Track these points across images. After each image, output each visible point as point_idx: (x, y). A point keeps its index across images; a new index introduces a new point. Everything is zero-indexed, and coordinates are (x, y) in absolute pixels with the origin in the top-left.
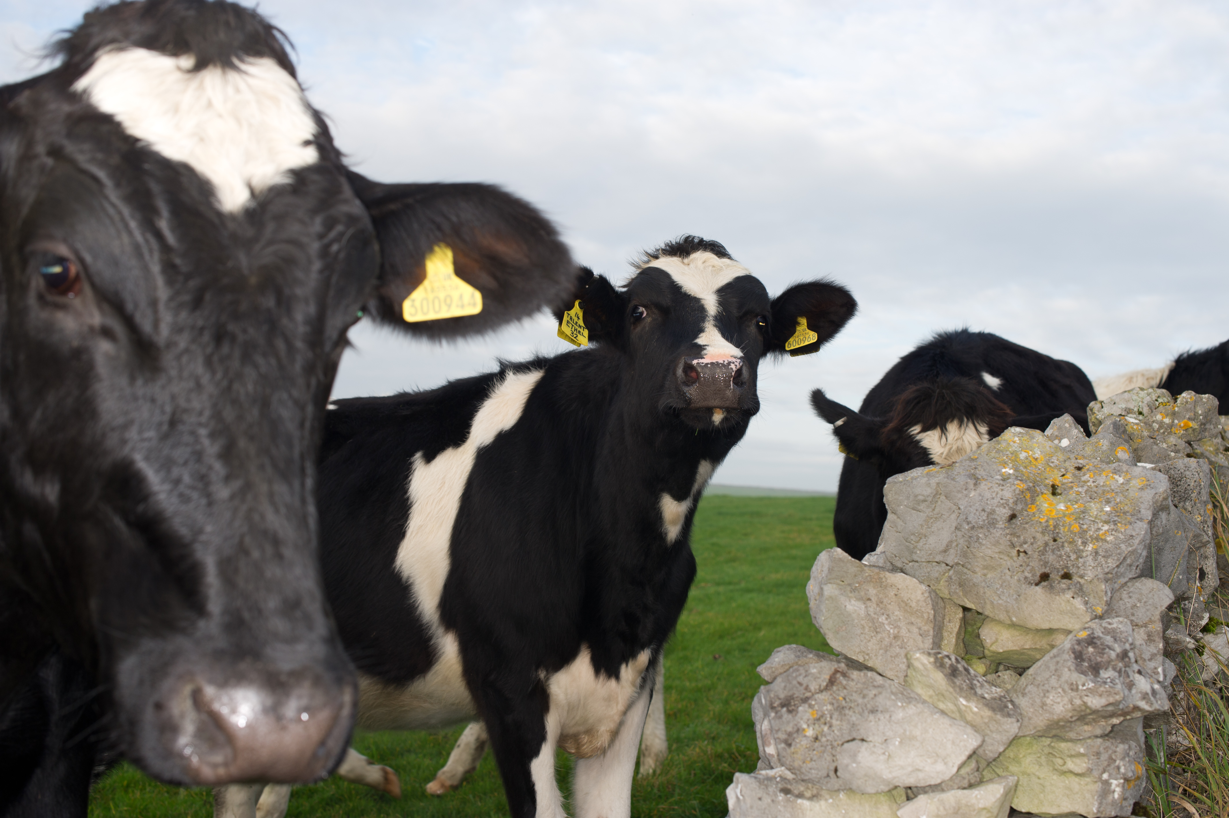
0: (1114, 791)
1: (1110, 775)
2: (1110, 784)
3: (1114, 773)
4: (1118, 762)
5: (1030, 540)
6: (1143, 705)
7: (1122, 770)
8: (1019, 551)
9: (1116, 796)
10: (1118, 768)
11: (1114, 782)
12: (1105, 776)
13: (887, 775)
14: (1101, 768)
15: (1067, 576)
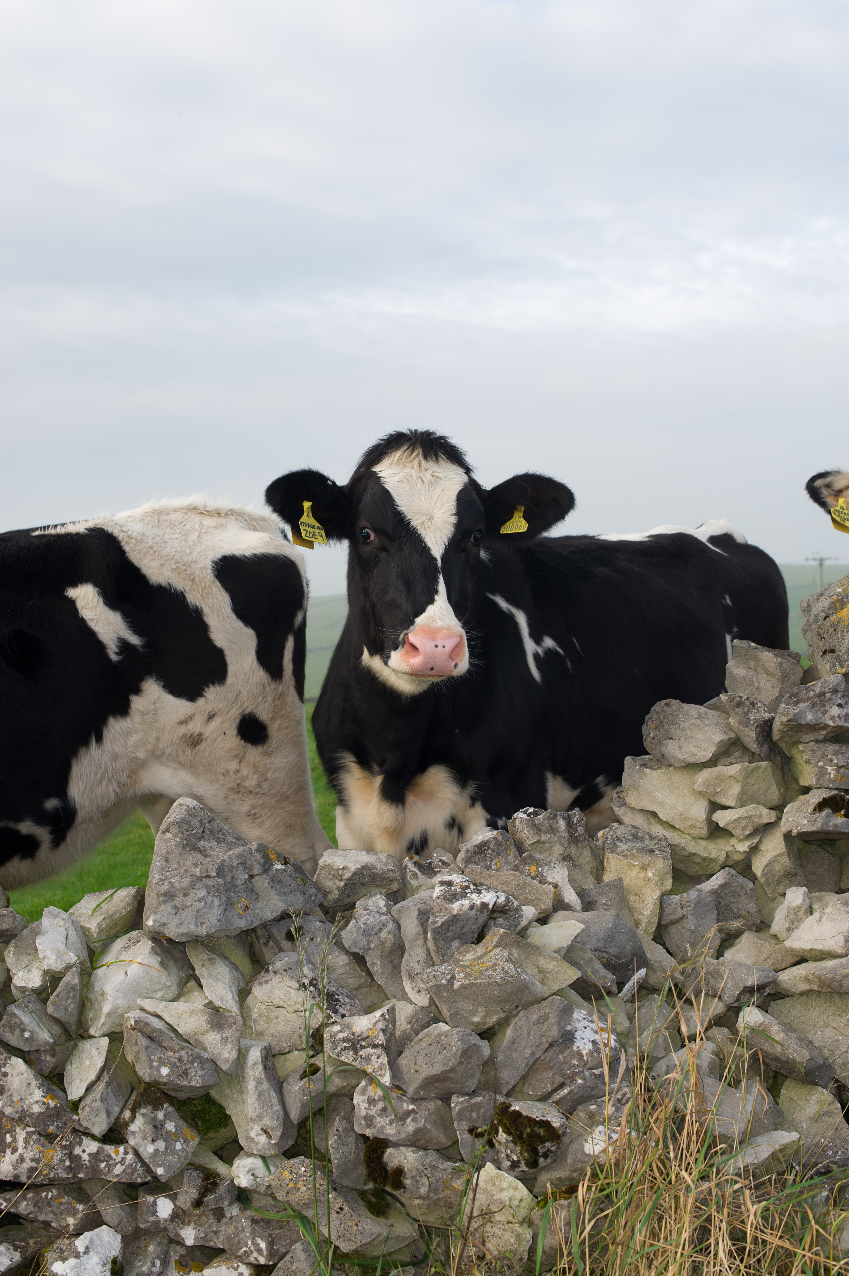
0: (830, 773)
1: (824, 763)
2: (827, 769)
3: (828, 762)
4: (829, 756)
5: (826, 631)
6: (831, 723)
7: (835, 761)
8: (822, 638)
9: (832, 776)
10: (831, 760)
11: (829, 768)
12: (821, 764)
13: (680, 757)
14: (817, 760)
15: (832, 651)
